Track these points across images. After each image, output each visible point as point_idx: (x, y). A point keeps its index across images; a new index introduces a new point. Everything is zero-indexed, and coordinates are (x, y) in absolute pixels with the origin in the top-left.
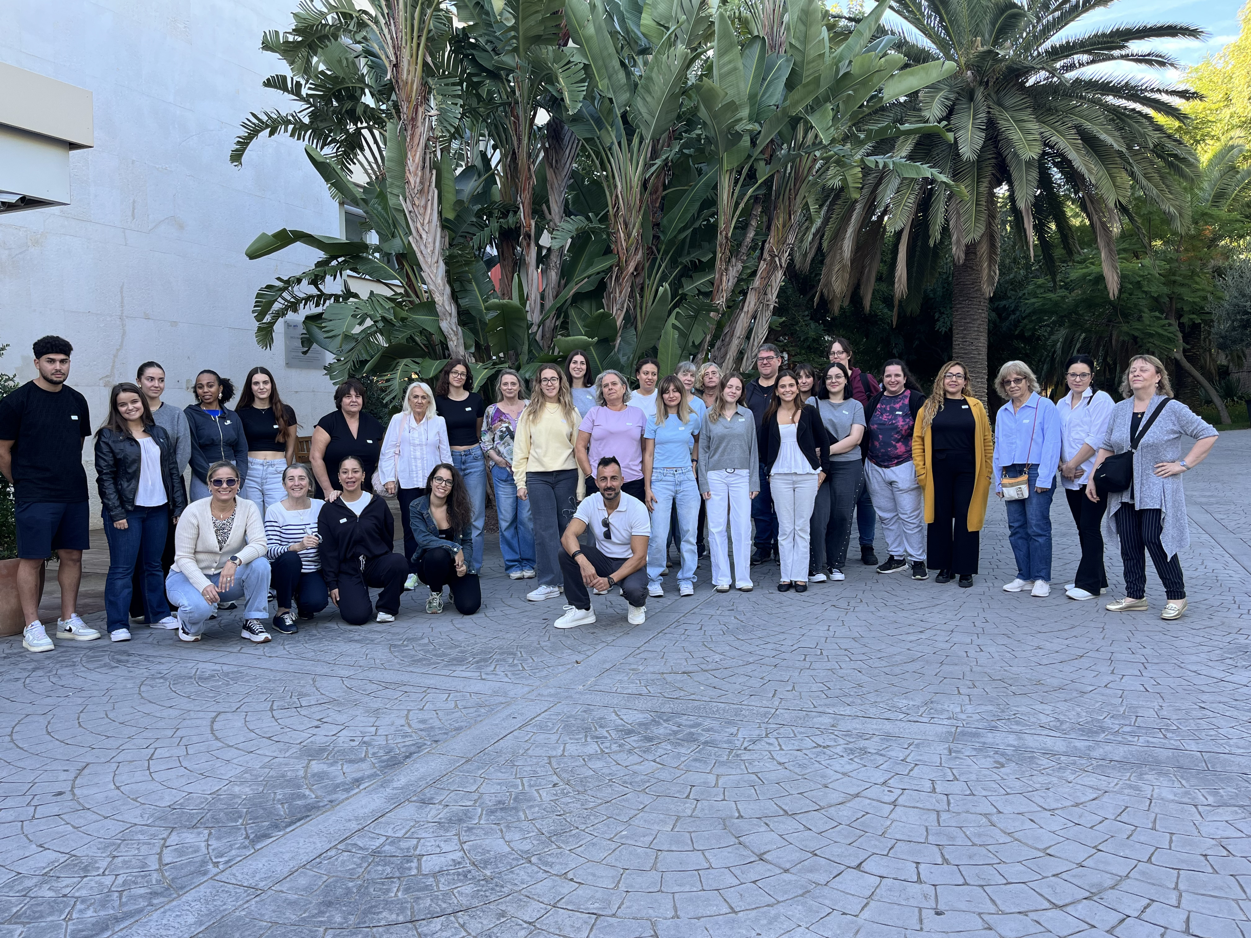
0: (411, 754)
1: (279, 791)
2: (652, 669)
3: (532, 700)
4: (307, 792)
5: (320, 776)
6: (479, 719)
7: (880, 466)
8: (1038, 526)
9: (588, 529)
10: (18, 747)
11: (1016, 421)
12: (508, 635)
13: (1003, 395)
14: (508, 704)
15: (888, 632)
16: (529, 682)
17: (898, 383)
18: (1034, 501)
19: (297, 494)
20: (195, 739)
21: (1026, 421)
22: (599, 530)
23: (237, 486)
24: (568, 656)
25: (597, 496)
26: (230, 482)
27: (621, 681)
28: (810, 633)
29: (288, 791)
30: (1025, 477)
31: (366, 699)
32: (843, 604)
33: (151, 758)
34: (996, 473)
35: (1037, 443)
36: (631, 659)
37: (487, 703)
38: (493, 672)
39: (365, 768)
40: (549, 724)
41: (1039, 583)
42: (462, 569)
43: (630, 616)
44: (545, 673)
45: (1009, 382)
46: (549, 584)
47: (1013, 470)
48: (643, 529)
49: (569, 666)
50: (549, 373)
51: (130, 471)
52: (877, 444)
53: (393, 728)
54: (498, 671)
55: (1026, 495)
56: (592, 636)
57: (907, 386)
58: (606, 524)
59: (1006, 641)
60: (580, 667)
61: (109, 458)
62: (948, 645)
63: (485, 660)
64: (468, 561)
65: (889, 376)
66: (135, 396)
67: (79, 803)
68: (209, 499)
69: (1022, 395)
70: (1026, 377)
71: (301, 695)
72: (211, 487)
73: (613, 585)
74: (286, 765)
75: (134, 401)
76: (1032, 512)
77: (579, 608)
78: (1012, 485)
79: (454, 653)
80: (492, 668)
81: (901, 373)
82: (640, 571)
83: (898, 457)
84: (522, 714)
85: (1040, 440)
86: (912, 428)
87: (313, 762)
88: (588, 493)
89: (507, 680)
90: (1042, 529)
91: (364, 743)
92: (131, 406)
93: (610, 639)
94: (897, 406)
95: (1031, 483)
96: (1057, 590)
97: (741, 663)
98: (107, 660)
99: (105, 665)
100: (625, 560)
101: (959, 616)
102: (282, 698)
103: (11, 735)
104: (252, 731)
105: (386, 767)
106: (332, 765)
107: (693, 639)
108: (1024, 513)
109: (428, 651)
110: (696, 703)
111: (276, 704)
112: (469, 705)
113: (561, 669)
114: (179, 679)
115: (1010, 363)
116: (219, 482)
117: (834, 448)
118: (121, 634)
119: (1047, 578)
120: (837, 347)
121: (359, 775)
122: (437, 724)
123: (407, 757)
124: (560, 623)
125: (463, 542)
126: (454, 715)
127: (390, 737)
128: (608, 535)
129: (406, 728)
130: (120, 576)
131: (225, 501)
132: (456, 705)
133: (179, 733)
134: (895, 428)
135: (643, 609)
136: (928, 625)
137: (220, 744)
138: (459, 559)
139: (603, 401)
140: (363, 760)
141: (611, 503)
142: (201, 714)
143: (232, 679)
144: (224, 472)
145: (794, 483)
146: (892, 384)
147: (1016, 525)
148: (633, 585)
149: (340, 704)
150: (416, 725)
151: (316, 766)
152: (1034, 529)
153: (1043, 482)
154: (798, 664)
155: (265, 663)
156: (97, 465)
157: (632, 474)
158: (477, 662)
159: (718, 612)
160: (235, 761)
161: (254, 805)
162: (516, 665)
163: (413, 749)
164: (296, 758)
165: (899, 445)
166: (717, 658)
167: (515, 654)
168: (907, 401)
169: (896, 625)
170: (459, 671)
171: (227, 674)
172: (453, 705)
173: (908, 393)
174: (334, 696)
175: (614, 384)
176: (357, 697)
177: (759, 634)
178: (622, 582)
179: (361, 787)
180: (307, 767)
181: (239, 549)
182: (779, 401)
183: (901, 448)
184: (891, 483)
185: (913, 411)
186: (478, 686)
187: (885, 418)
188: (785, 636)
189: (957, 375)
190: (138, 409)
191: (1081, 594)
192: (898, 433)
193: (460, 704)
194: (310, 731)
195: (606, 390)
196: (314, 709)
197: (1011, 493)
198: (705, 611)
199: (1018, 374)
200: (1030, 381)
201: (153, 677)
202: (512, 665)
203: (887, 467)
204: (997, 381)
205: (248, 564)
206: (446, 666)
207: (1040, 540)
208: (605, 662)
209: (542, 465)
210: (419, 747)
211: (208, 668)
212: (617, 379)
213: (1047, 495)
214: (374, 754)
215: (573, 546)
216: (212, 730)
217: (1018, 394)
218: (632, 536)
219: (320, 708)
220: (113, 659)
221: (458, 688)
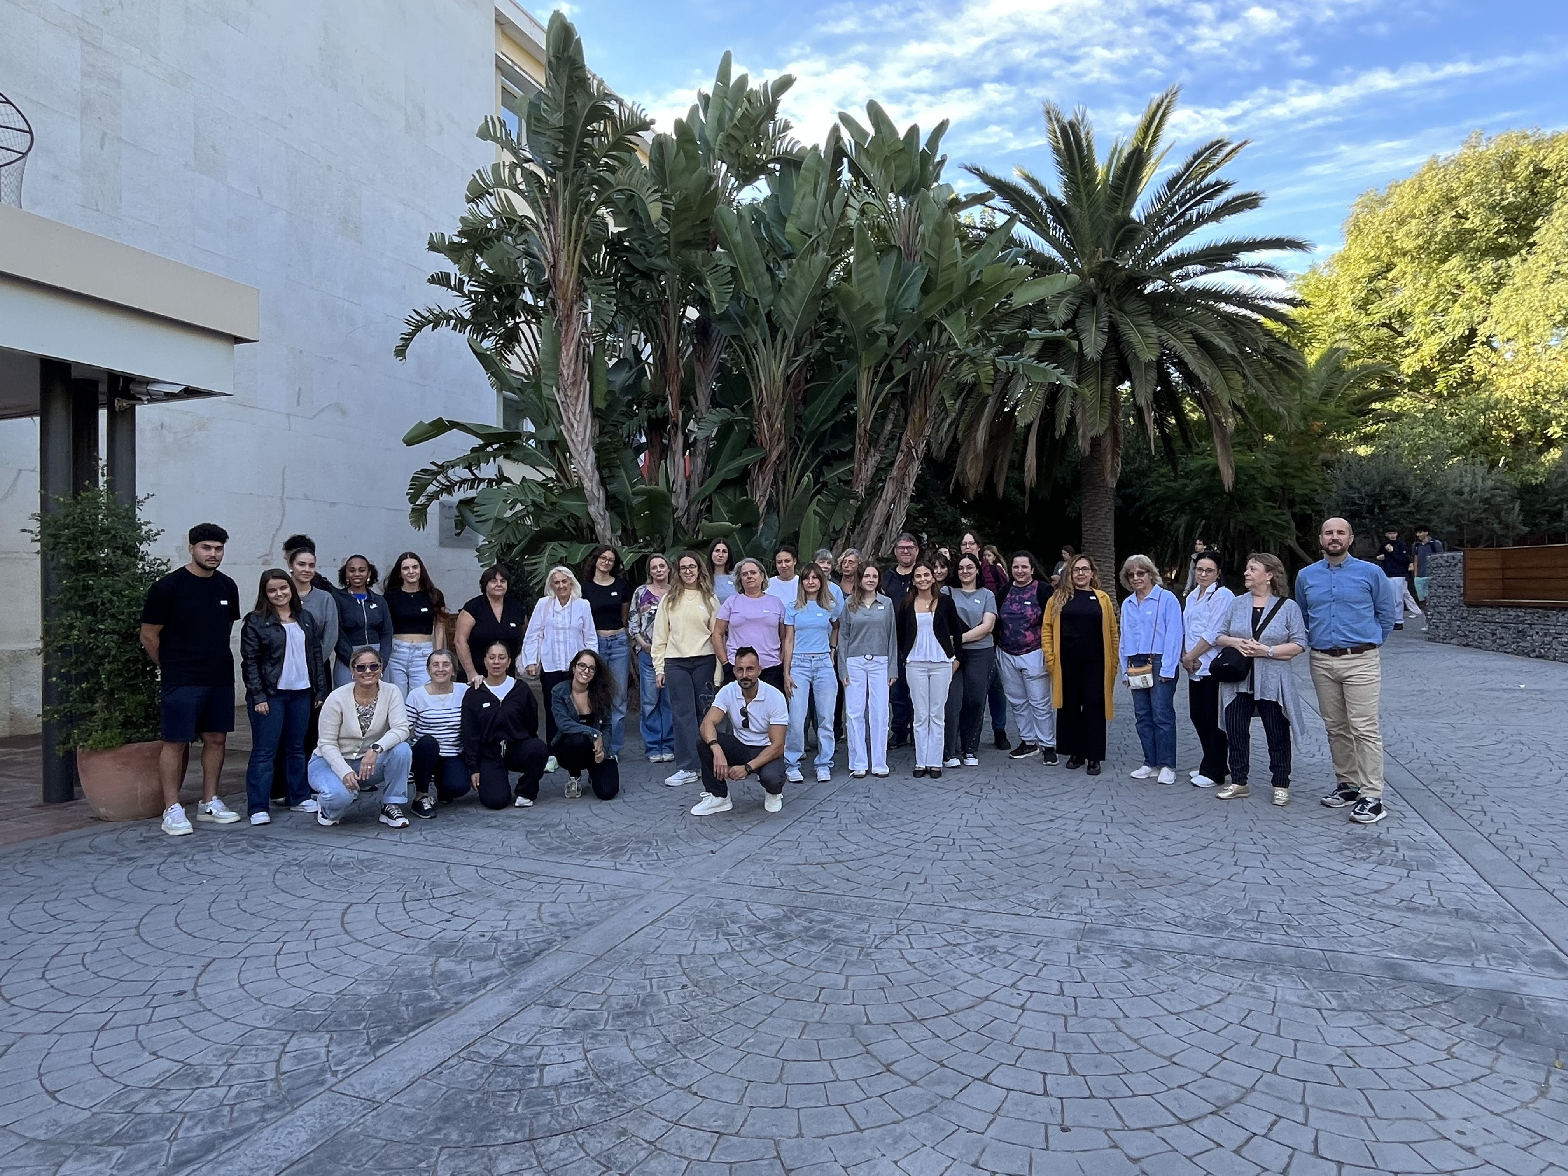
0: (541, 951)
1: (404, 992)
2: (787, 860)
3: (667, 893)
4: (433, 993)
5: (447, 975)
6: (611, 913)
7: (1011, 654)
8: (1163, 714)
9: (727, 717)
10: (144, 941)
11: (1139, 612)
12: (643, 823)
13: (1127, 587)
14: (641, 897)
15: (1018, 821)
16: (664, 873)
17: (1025, 574)
18: (1159, 690)
19: (440, 679)
20: (324, 933)
21: (1150, 613)
22: (738, 719)
23: (379, 671)
24: (705, 845)
25: (734, 686)
26: (373, 667)
27: (754, 873)
28: (943, 822)
29: (414, 991)
30: (1149, 667)
31: (500, 889)
32: (976, 790)
33: (278, 954)
34: (1123, 663)
35: (1160, 635)
36: (766, 849)
37: (621, 896)
38: (628, 863)
39: (493, 967)
40: (682, 919)
41: (1165, 770)
42: (599, 756)
43: (766, 804)
44: (679, 863)
45: (1133, 575)
46: (687, 769)
47: (1138, 660)
48: (781, 719)
49: (704, 856)
50: (687, 561)
51: (275, 656)
52: (1007, 632)
53: (524, 922)
54: (633, 861)
55: (1151, 684)
56: (728, 824)
57: (1034, 577)
58: (744, 712)
59: (1134, 831)
60: (715, 857)
61: (255, 644)
62: (1077, 835)
63: (621, 849)
64: (606, 748)
65: (1017, 567)
66: (284, 582)
67: (201, 1004)
68: (351, 685)
69: (1145, 588)
70: (1149, 571)
71: (435, 885)
72: (354, 673)
73: (750, 772)
74: (415, 962)
75: (283, 588)
76: (1157, 700)
77: (716, 795)
78: (1137, 674)
79: (590, 841)
80: (627, 857)
81: (1028, 565)
82: (778, 760)
83: (1027, 645)
84: (654, 908)
85: (1163, 632)
86: (1041, 618)
87: (441, 960)
88: (725, 682)
89: (642, 870)
90: (1167, 718)
91: (494, 938)
92: (280, 593)
93: (746, 827)
94: (1026, 596)
95: (1155, 672)
96: (1183, 778)
97: (875, 853)
98: (244, 844)
99: (243, 851)
100: (763, 748)
101: (1088, 804)
102: (416, 889)
103: (137, 927)
104: (382, 924)
105: (515, 965)
106: (460, 963)
107: (828, 827)
108: (1149, 701)
109: (564, 839)
110: (831, 897)
111: (408, 895)
112: (602, 897)
113: (696, 859)
114: (315, 865)
115: (1135, 557)
116: (362, 668)
117: (967, 636)
118: (261, 817)
119: (1172, 765)
120: (968, 538)
121: (487, 974)
122: (569, 918)
123: (537, 955)
124: (697, 810)
125: (602, 728)
126: (585, 909)
127: (521, 932)
128: (746, 725)
129: (538, 924)
130: (262, 759)
131: (368, 687)
132: (589, 898)
133: (310, 926)
134: (1024, 618)
135: (780, 796)
136: (1059, 814)
137: (349, 939)
138: (598, 745)
139: (741, 588)
140: (491, 958)
141: (749, 692)
142: (333, 906)
143: (367, 867)
144: (367, 658)
145: (929, 670)
146: (1019, 575)
147: (1141, 713)
148: (768, 773)
149: (473, 896)
150: (547, 919)
151: (444, 965)
152: (1158, 717)
153: (1167, 672)
154: (931, 855)
155: (400, 850)
156: (243, 650)
157: (769, 661)
158: (613, 851)
159: (855, 799)
160: (363, 958)
161: (379, 1007)
162: (650, 855)
163: (543, 945)
164: (424, 955)
165: (1027, 633)
166: (852, 847)
167: (651, 843)
168: (1035, 592)
169: (1027, 814)
170: (595, 860)
171: (361, 862)
172: (586, 899)
173: (1036, 582)
174: (466, 886)
175: (753, 573)
176: (490, 888)
177: (894, 822)
178: (759, 770)
179: (488, 988)
180: (434, 965)
181: (380, 735)
182: (916, 591)
183: (1030, 636)
184: (1021, 670)
185: (1041, 601)
186: (610, 877)
187: (1015, 607)
188: (920, 825)
189: (1084, 568)
190: (286, 595)
191: (1203, 781)
192: (1027, 622)
193: (593, 896)
194: (441, 925)
195: (745, 578)
196: (447, 901)
197: (1137, 682)
198: (841, 798)
199: (1141, 567)
200: (1153, 574)
201: (289, 864)
202: (648, 855)
203: (1018, 655)
204: (1122, 573)
205: (389, 751)
206: (580, 854)
207: (1166, 728)
208: (739, 852)
209: (679, 651)
210: (550, 943)
211: (343, 855)
212: (755, 568)
213: (1171, 684)
214: (503, 951)
215: (710, 735)
216: (342, 923)
217: (1141, 586)
218: (770, 725)
219: (451, 900)
220: (251, 844)
221: (593, 879)
